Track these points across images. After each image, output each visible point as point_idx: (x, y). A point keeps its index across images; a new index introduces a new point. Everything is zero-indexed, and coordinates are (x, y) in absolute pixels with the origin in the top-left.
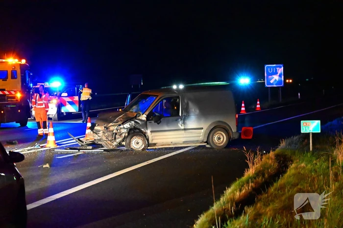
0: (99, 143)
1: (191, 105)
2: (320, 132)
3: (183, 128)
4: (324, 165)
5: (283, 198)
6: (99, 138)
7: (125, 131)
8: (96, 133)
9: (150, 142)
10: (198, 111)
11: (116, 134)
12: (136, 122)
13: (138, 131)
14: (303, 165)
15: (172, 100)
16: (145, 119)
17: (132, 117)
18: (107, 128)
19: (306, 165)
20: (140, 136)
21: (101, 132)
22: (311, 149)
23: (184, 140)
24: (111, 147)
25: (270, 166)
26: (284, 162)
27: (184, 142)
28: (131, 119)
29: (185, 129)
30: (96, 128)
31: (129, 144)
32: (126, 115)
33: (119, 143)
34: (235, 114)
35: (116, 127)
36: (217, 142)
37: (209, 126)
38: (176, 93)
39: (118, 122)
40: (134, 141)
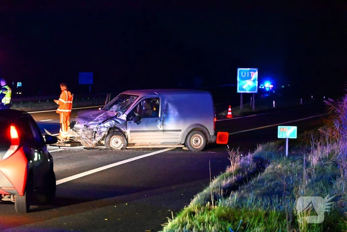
0: (79, 141)
1: (170, 106)
2: (296, 137)
3: (161, 129)
4: (299, 167)
6: (78, 136)
7: (105, 129)
8: (76, 131)
9: (129, 142)
10: (177, 113)
11: (96, 132)
12: (116, 121)
13: (117, 130)
14: (279, 166)
15: (152, 101)
16: (125, 119)
17: (113, 116)
18: (87, 127)
19: (282, 166)
20: (120, 135)
21: (81, 130)
22: (287, 154)
23: (163, 141)
24: (90, 146)
25: (249, 166)
26: (261, 164)
27: (162, 144)
28: (111, 118)
29: (164, 131)
30: (75, 126)
31: (109, 143)
32: (106, 114)
33: (99, 142)
34: (213, 117)
35: (96, 126)
36: (194, 144)
37: (187, 129)
38: (156, 94)
39: (98, 121)
40: (113, 140)
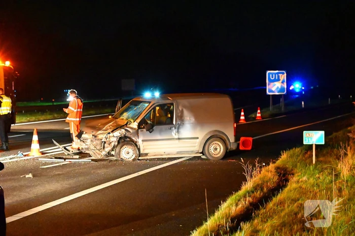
0: (87, 152)
1: (186, 113)
2: (323, 143)
3: (176, 137)
4: (328, 179)
5: (283, 214)
6: (86, 147)
7: (115, 139)
8: (83, 142)
9: (142, 152)
10: (193, 120)
11: (105, 142)
12: (126, 130)
13: (128, 139)
14: (305, 178)
15: (166, 107)
16: (136, 127)
17: (123, 124)
18: (95, 136)
19: (308, 179)
20: (131, 145)
21: (89, 141)
22: (314, 162)
23: (178, 150)
24: (99, 157)
25: (270, 179)
26: (284, 175)
27: (178, 153)
28: (121, 127)
29: (179, 139)
30: (83, 136)
31: (119, 154)
32: (116, 122)
33: (108, 153)
34: (233, 123)
35: (105, 135)
36: (213, 152)
37: (205, 136)
38: (170, 100)
39: (107, 130)
40: (124, 151)
